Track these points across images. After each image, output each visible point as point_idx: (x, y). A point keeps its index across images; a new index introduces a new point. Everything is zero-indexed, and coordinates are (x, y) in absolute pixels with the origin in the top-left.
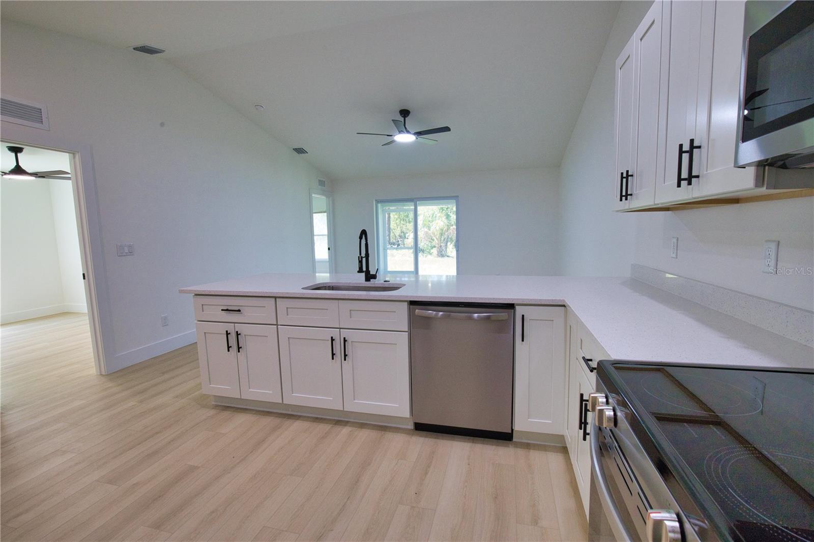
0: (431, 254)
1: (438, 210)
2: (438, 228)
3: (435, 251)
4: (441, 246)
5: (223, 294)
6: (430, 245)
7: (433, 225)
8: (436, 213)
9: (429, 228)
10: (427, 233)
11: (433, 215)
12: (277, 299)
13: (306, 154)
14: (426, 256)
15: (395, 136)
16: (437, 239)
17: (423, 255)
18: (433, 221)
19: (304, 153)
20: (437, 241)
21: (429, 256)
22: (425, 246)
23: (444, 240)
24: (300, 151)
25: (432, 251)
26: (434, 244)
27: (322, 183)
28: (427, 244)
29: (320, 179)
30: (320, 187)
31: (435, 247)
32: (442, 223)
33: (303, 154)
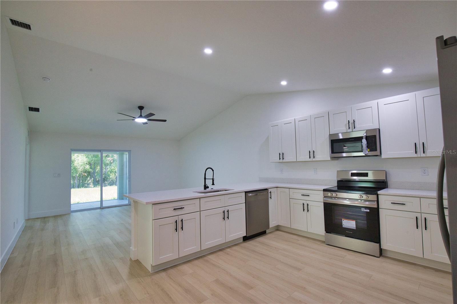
5: (176, 200)
12: (201, 199)
24: (34, 109)
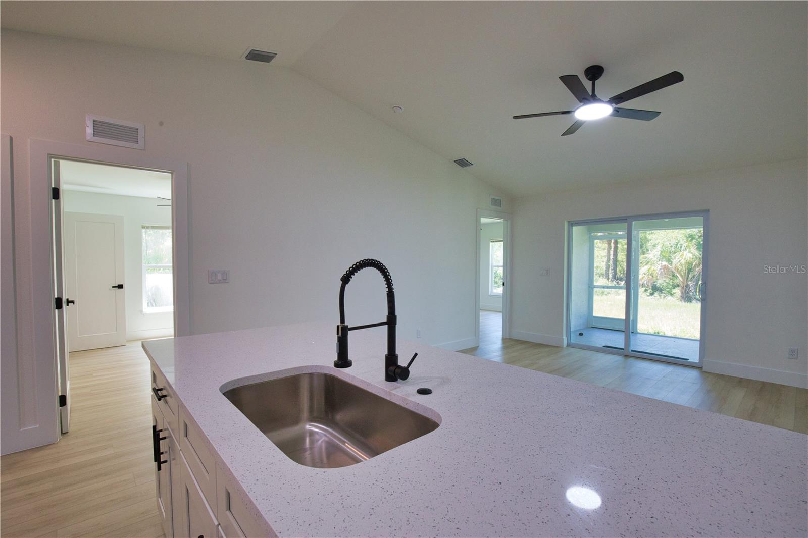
0: (672, 295)
1: (685, 238)
2: (683, 261)
3: (678, 291)
4: (687, 286)
6: (671, 283)
7: (675, 257)
8: (682, 242)
9: (669, 261)
10: (665, 267)
11: (677, 245)
13: (471, 166)
14: (665, 297)
15: (574, 111)
16: (682, 276)
17: (660, 296)
18: (675, 252)
19: (468, 165)
20: (681, 280)
21: (670, 298)
22: (665, 284)
23: (694, 277)
24: (462, 163)
25: (674, 291)
26: (676, 281)
27: (496, 203)
28: (667, 281)
29: (493, 197)
30: (493, 207)
31: (678, 286)
32: (691, 256)
33: (468, 167)
